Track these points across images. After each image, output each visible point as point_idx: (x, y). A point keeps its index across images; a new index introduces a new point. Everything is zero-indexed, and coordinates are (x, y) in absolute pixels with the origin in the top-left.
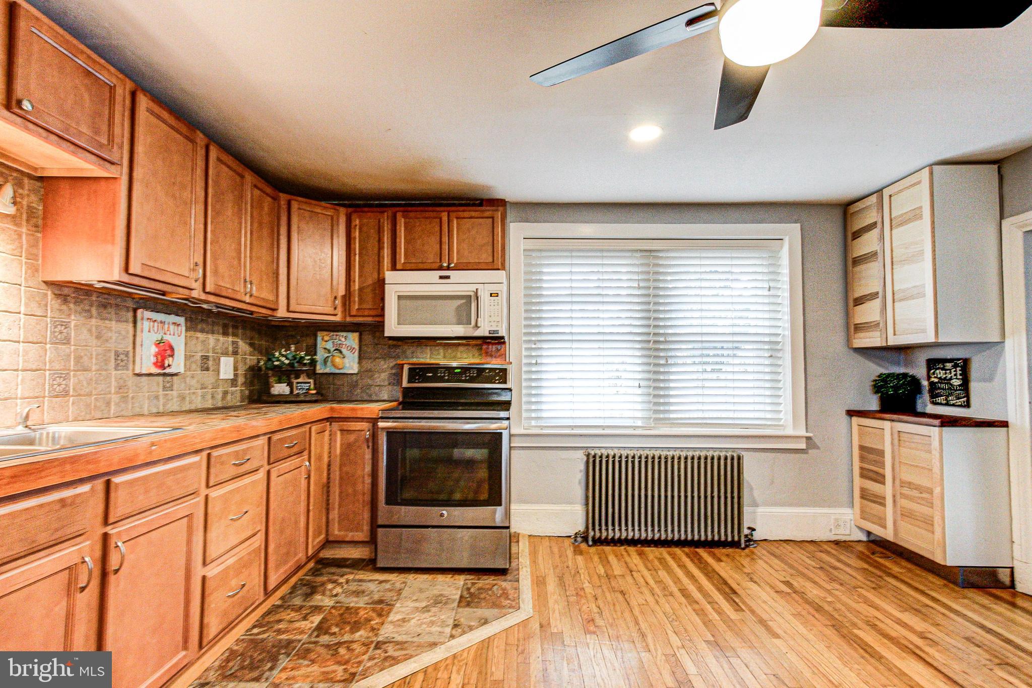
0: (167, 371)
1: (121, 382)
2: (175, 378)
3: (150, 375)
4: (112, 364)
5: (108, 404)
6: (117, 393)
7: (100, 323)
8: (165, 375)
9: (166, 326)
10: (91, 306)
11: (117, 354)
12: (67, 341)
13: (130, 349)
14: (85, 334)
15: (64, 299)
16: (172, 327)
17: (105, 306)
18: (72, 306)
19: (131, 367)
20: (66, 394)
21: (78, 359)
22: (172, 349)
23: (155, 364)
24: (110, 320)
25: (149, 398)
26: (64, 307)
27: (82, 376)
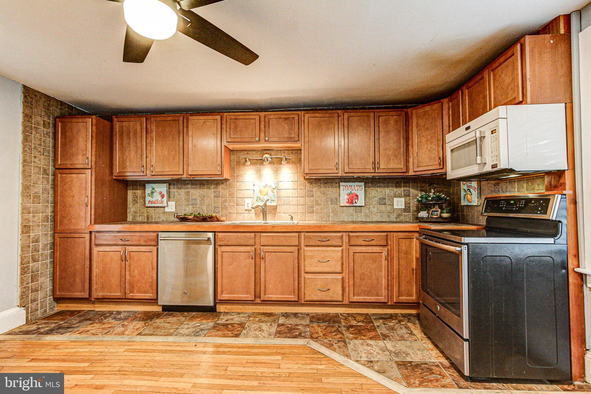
0: (355, 205)
1: (334, 209)
2: (362, 208)
3: (346, 206)
4: (329, 203)
5: (329, 216)
6: (332, 213)
7: (324, 189)
8: (353, 206)
9: (353, 187)
10: (321, 184)
11: (332, 200)
12: (313, 196)
13: (338, 197)
14: (319, 193)
15: (311, 183)
16: (356, 188)
17: (326, 183)
18: (314, 185)
19: (338, 204)
20: (313, 212)
21: (316, 201)
22: (357, 196)
23: (348, 202)
24: (329, 187)
25: (348, 215)
26: (311, 186)
27: (318, 207)
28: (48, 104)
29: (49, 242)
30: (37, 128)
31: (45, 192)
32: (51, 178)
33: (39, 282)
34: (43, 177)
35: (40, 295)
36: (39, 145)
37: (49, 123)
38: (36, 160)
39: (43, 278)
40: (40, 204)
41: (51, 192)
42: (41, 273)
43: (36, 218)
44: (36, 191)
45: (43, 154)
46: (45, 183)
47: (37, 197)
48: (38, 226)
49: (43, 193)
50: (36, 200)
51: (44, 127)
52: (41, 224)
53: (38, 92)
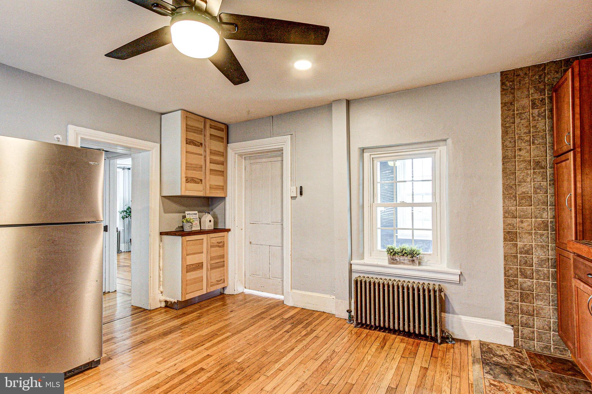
28: (540, 76)
29: (550, 257)
30: (521, 113)
31: (539, 191)
32: (549, 171)
33: (535, 305)
34: (534, 172)
35: (537, 323)
36: (525, 133)
37: (543, 100)
38: (522, 153)
39: (540, 303)
40: (533, 207)
41: (550, 191)
42: (537, 295)
43: (525, 225)
44: (524, 190)
45: (533, 143)
46: (539, 178)
47: (526, 198)
48: (530, 234)
49: (535, 192)
50: (523, 201)
51: (533, 108)
52: (533, 231)
53: (521, 69)
